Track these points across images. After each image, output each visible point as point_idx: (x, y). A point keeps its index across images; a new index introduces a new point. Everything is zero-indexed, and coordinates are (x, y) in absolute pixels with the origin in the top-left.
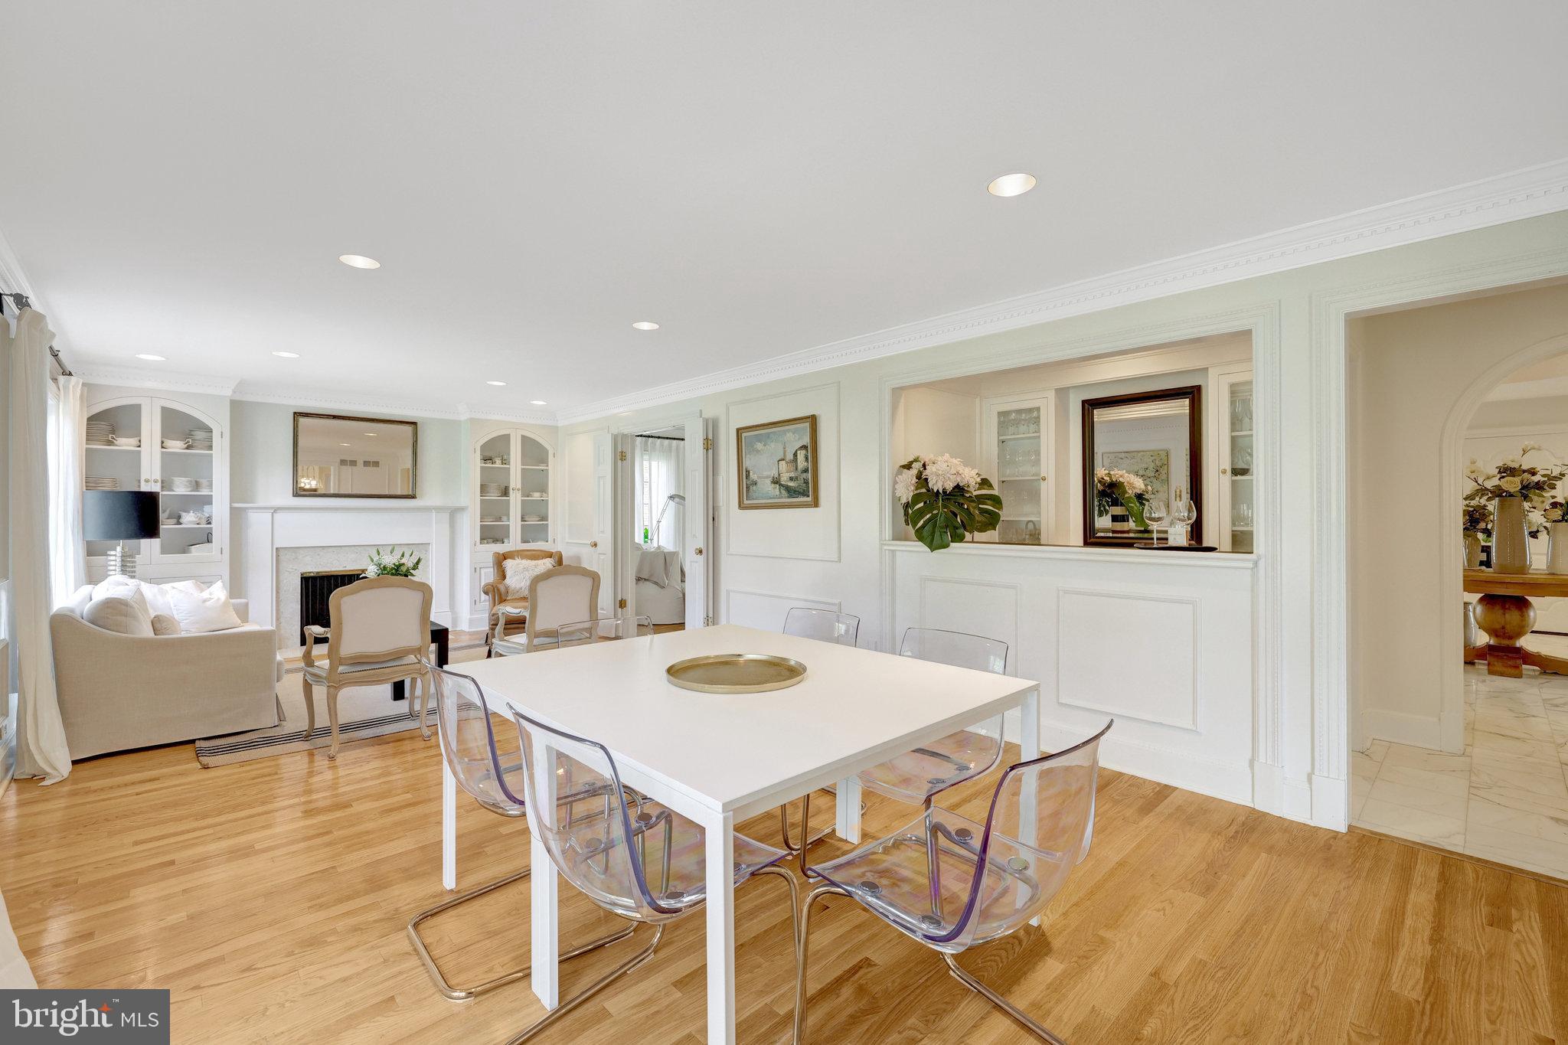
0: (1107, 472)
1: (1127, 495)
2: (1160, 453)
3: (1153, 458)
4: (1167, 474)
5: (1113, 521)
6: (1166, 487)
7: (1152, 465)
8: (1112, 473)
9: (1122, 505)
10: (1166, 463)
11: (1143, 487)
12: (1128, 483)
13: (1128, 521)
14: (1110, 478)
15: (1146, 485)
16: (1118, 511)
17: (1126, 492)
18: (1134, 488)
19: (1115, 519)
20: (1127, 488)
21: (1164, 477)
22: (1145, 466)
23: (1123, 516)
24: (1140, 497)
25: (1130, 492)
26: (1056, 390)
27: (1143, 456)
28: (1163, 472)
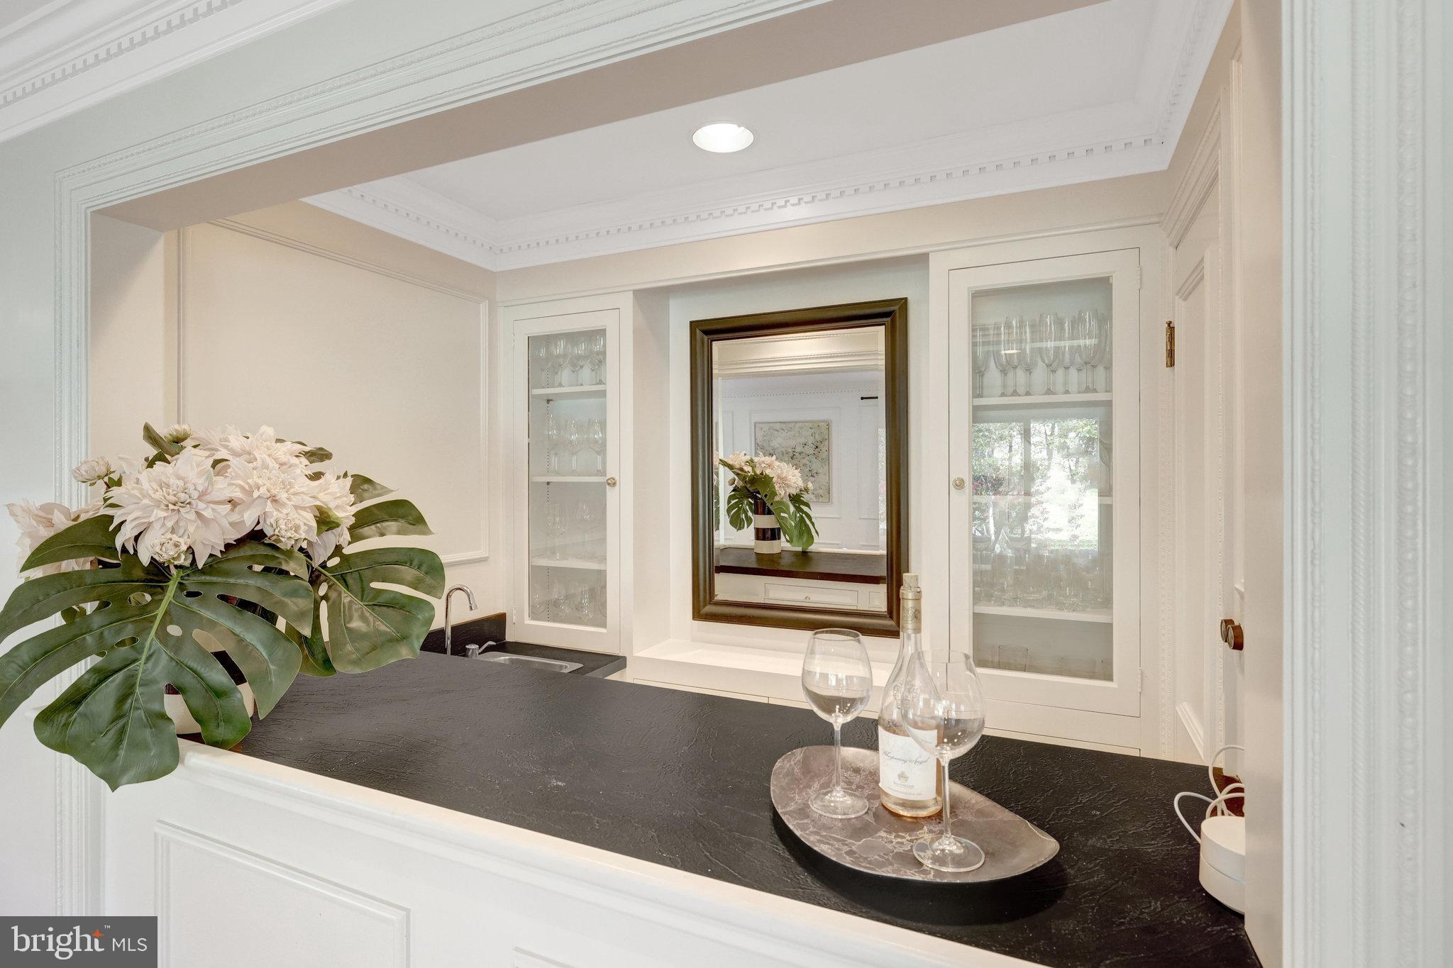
0: (748, 458)
1: (777, 499)
2: (820, 424)
3: (813, 431)
4: (828, 451)
5: (758, 538)
6: (826, 468)
7: (811, 440)
8: (756, 459)
9: (770, 513)
10: (827, 437)
11: (801, 484)
12: (779, 477)
13: (779, 539)
14: (753, 467)
15: (805, 481)
16: (766, 522)
17: (774, 494)
18: (789, 486)
19: (762, 534)
20: (777, 487)
21: (824, 455)
22: (802, 440)
23: (773, 530)
24: (796, 499)
25: (782, 493)
26: (635, 291)
27: (801, 428)
28: (824, 449)
